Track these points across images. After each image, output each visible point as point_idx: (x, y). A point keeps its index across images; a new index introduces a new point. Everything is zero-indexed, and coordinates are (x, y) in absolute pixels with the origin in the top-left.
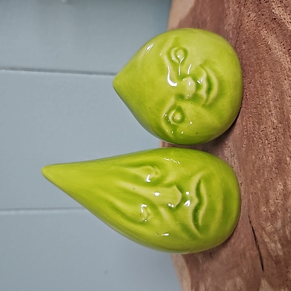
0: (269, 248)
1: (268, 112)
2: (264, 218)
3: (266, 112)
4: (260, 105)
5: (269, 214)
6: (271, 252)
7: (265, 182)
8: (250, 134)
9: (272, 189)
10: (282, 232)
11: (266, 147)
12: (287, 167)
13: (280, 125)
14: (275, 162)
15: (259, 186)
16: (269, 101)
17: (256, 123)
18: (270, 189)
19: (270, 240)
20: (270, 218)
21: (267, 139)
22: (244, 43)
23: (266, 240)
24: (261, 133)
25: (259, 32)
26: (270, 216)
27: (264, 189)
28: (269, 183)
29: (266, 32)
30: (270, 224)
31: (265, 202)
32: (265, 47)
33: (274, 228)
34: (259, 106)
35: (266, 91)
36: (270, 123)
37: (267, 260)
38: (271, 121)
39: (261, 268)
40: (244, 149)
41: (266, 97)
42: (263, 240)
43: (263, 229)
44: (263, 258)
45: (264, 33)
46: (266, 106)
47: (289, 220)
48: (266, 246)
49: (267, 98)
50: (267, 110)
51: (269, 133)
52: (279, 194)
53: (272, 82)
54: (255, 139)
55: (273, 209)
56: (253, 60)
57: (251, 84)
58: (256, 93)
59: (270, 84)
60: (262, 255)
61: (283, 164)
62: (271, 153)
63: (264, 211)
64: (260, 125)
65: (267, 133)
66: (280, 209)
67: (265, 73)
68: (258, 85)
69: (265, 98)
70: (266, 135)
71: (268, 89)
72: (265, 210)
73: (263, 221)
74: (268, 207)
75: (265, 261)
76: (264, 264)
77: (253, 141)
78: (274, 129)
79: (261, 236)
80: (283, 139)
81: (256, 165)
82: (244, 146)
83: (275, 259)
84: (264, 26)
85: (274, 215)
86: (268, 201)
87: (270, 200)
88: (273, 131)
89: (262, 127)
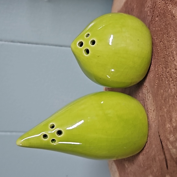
0: (172, 153)
1: (172, 59)
2: (169, 132)
3: (171, 59)
4: (167, 55)
6: (173, 155)
7: (169, 107)
8: (160, 76)
9: (174, 111)
11: (170, 83)
15: (165, 110)
16: (173, 51)
17: (164, 68)
19: (173, 147)
20: (173, 131)
21: (171, 78)
22: (157, 16)
23: (170, 147)
24: (167, 74)
25: (167, 7)
26: (172, 130)
27: (169, 112)
28: (173, 107)
29: (171, 6)
30: (172, 135)
31: (170, 121)
32: (170, 16)
33: (175, 138)
34: (166, 56)
35: (171, 45)
36: (173, 66)
37: (170, 161)
38: (174, 65)
39: (166, 168)
40: (156, 87)
41: (171, 49)
42: (168, 148)
43: (168, 139)
44: (167, 160)
46: (171, 55)
48: (170, 151)
49: (172, 49)
50: (172, 58)
51: (172, 73)
53: (175, 38)
54: (163, 78)
55: (174, 125)
56: (163, 26)
57: (161, 42)
58: (164, 47)
59: (174, 40)
60: (167, 158)
62: (174, 87)
63: (169, 127)
64: (167, 69)
65: (171, 73)
67: (170, 33)
68: (166, 42)
69: (170, 50)
70: (171, 75)
71: (172, 43)
73: (168, 134)
74: (171, 124)
75: (169, 162)
76: (168, 164)
77: (162, 80)
79: (166, 145)
81: (164, 96)
82: (156, 84)
83: (175, 160)
84: (170, 3)
85: (175, 129)
86: (172, 119)
88: (175, 71)
89: (168, 70)
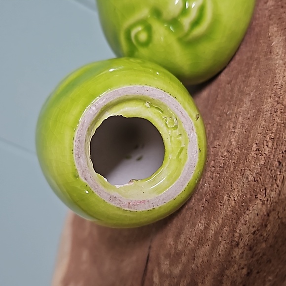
1: (231, 127)
2: (166, 252)
3: (229, 127)
4: (227, 115)
5: (173, 251)
9: (191, 222)
10: (176, 281)
11: (208, 169)
12: (220, 207)
13: (237, 151)
14: (210, 193)
16: (239, 115)
17: (212, 135)
18: (189, 221)
19: (159, 282)
20: (171, 256)
21: (214, 160)
23: (155, 279)
24: (212, 149)
25: (268, 27)
26: (172, 253)
28: (192, 214)
29: (275, 29)
30: (168, 262)
31: (176, 234)
32: (265, 48)
33: (170, 270)
34: (225, 115)
35: (241, 100)
36: (226, 143)
38: (230, 141)
41: (238, 108)
42: (152, 278)
43: (159, 265)
45: (273, 29)
46: (233, 120)
47: (190, 273)
49: (239, 110)
50: (232, 125)
51: (220, 154)
52: (194, 234)
53: (254, 94)
55: (180, 247)
56: (245, 57)
57: (229, 85)
58: (229, 98)
59: (250, 94)
61: (217, 200)
62: (211, 180)
63: (170, 244)
64: (215, 140)
65: (218, 152)
66: (187, 252)
67: (250, 78)
68: (236, 89)
69: (236, 109)
70: (216, 155)
71: (244, 100)
72: (172, 243)
73: (163, 255)
74: (176, 242)
78: (228, 151)
79: (152, 272)
80: (232, 169)
84: (277, 22)
85: (178, 255)
86: (180, 235)
87: (182, 235)
88: (226, 154)
89: (216, 143)
